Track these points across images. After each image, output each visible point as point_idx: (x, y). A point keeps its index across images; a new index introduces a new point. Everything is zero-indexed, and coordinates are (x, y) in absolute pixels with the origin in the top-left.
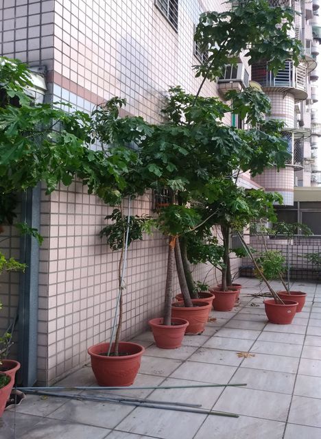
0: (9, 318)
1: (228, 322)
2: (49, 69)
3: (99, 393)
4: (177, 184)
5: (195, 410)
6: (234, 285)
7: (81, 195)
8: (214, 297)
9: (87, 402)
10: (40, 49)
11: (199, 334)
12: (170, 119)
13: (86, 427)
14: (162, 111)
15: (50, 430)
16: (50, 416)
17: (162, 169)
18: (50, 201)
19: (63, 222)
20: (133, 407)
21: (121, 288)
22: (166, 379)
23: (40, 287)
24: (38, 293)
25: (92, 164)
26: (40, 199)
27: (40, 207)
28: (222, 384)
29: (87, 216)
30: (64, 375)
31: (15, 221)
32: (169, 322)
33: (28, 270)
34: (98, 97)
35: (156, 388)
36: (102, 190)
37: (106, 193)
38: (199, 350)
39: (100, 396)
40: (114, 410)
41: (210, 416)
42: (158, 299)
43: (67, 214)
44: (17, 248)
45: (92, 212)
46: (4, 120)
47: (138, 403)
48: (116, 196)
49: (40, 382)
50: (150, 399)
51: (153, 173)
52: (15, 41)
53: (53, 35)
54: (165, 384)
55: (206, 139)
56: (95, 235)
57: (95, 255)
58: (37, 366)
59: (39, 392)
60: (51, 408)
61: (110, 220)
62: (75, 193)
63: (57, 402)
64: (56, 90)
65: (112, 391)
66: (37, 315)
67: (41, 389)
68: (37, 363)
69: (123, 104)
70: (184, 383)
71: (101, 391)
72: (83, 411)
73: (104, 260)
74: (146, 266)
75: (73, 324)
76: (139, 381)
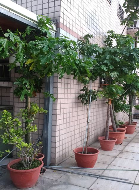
0: (38, 134)
1: (132, 139)
2: (58, 21)
3: (79, 170)
4: (114, 75)
5: (126, 182)
6: (133, 122)
7: (70, 80)
8: (126, 128)
9: (74, 174)
10: (54, 12)
11: (120, 145)
12: (107, 46)
13: (76, 186)
14: (104, 42)
15: (60, 187)
16: (59, 180)
17: (107, 68)
18: (57, 82)
19: (63, 92)
20: (96, 179)
21: (88, 123)
22: (109, 165)
23: (53, 121)
24: (52, 124)
25: (77, 65)
26: (53, 81)
27: (53, 85)
28: (136, 169)
29: (73, 90)
30: (62, 161)
31: (42, 91)
32: (108, 138)
33: (48, 113)
34: (78, 34)
35: (105, 170)
36: (81, 77)
37: (82, 78)
38: (122, 152)
39: (80, 172)
40: (87, 179)
41: (134, 185)
42: (100, 128)
43: (64, 88)
44: (43, 103)
45: (75, 88)
46: (42, 43)
47: (98, 177)
48: (86, 80)
49: (52, 164)
50: (103, 175)
51: (103, 70)
52: (42, 9)
53: (60, 5)
54: (109, 168)
55: (128, 54)
56: (76, 98)
57: (75, 107)
58: (51, 156)
59: (52, 168)
60: (59, 176)
61: (82, 91)
62: (68, 79)
63: (60, 173)
64: (61, 31)
65: (85, 170)
66: (51, 133)
67: (53, 167)
68: (51, 155)
69: (91, 37)
70: (118, 168)
71: (80, 169)
72: (74, 179)
73: (79, 110)
74: (96, 113)
75: (66, 138)
76: (97, 166)
